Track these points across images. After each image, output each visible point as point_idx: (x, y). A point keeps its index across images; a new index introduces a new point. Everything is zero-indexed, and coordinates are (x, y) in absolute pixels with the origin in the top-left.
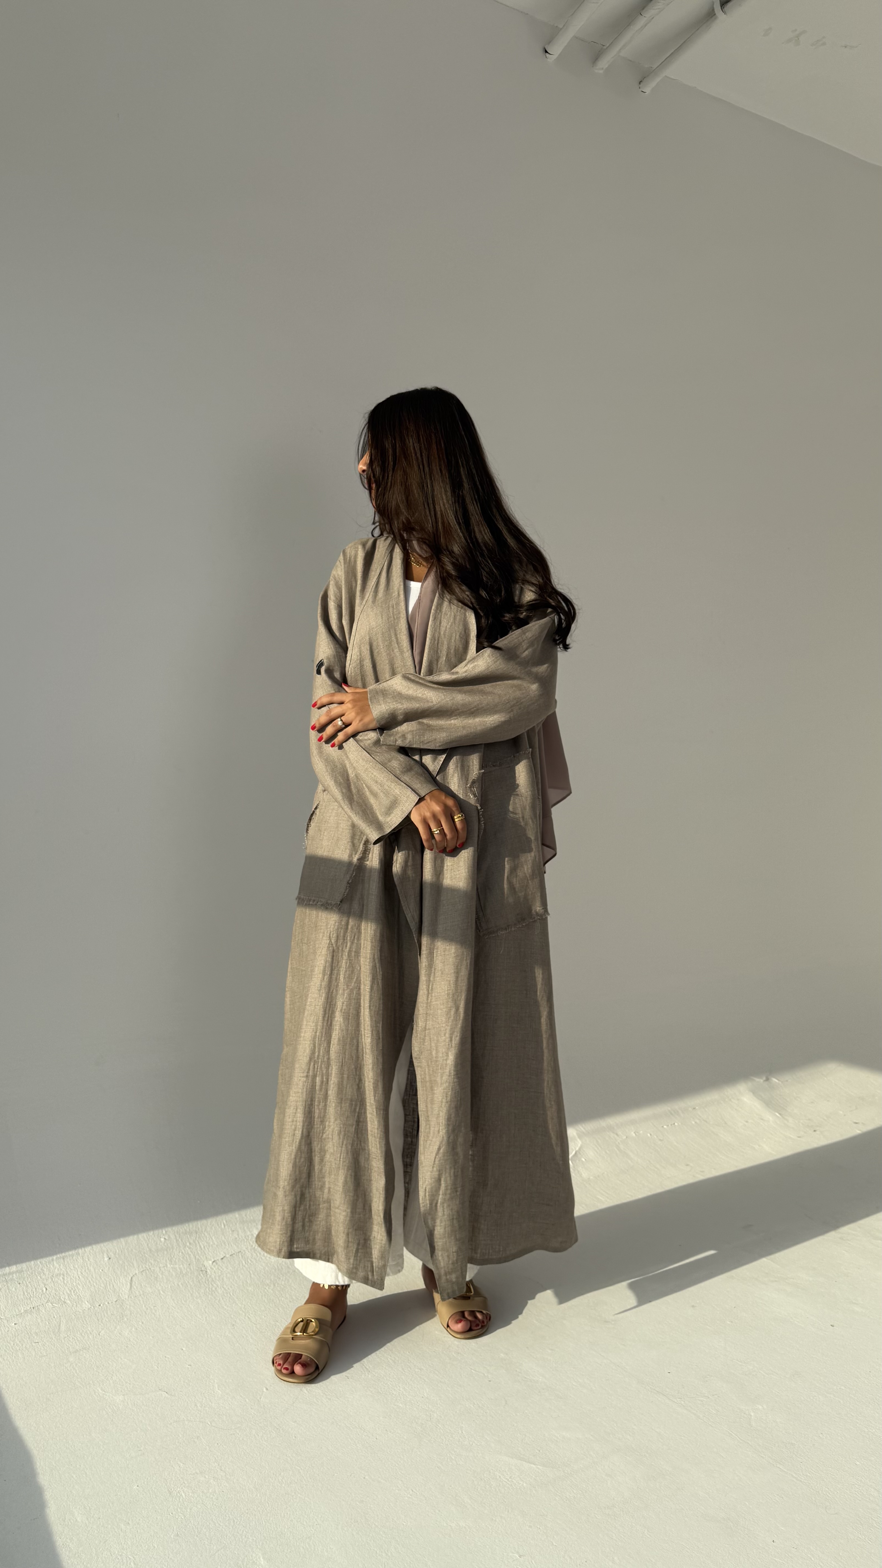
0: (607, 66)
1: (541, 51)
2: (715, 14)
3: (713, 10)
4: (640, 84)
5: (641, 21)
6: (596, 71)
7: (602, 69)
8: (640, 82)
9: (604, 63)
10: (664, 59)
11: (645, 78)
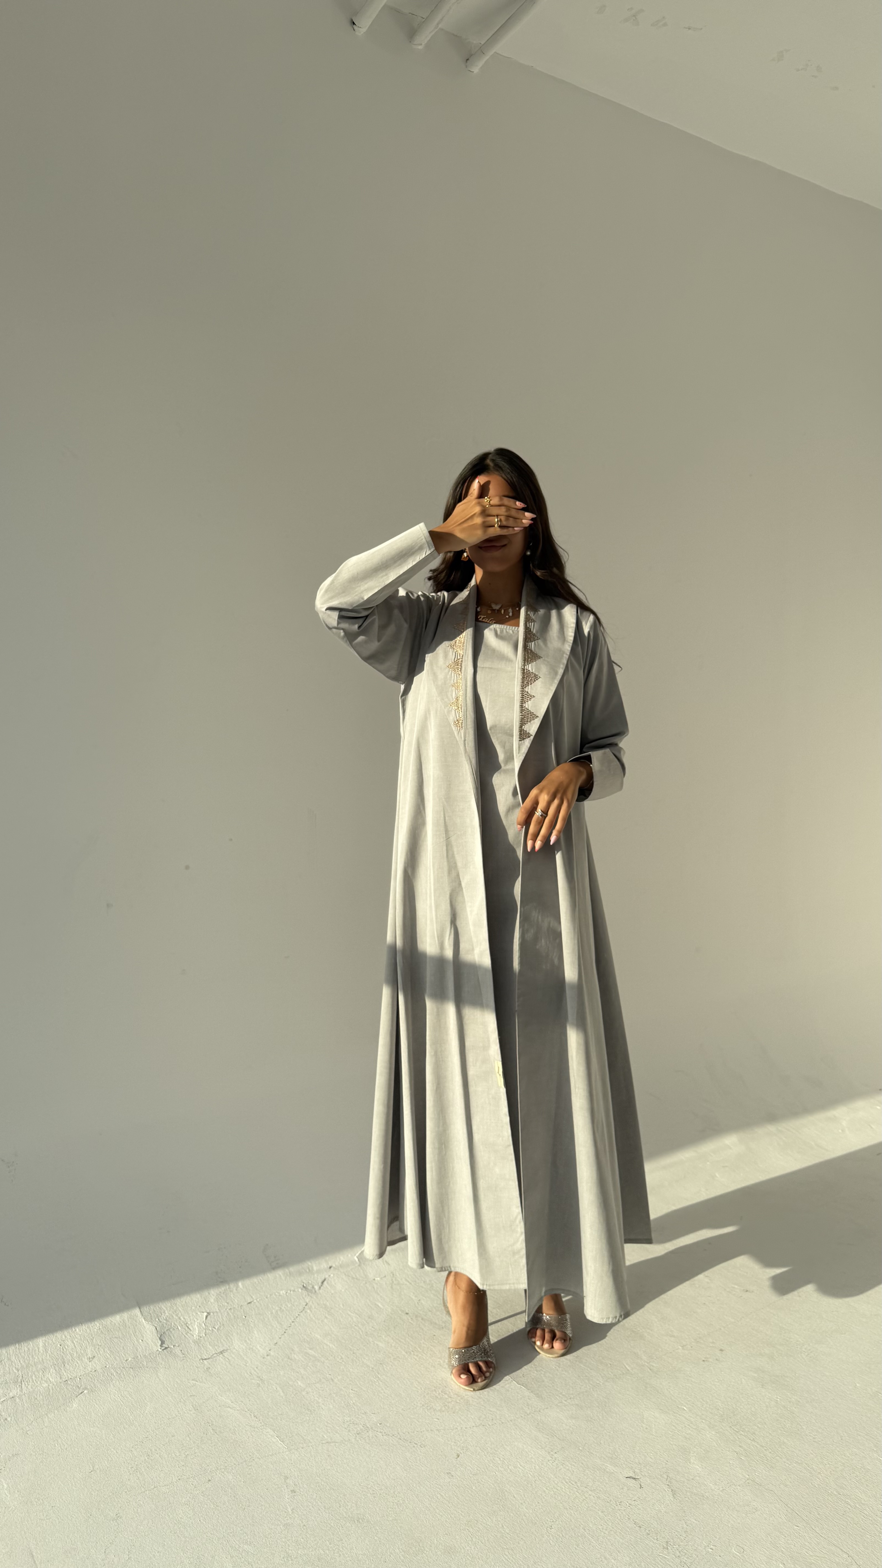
0: (426, 41)
1: (347, 23)
4: (467, 62)
6: (414, 47)
7: (421, 45)
9: (423, 39)
10: (491, 35)
11: (472, 55)
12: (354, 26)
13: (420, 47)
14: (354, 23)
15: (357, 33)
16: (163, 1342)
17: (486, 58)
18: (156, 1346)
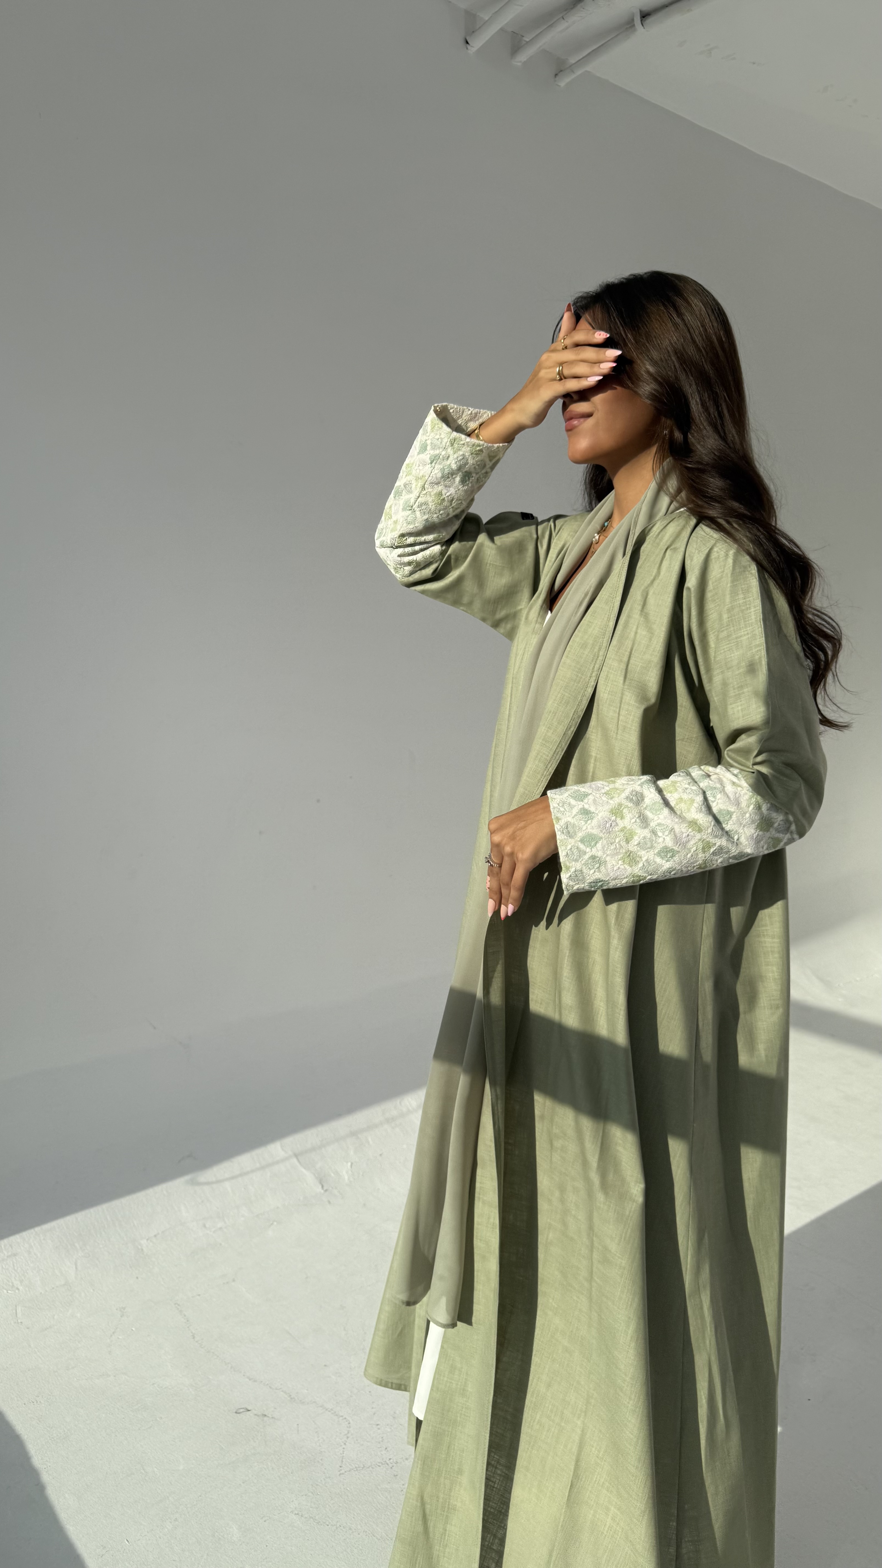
0: (525, 60)
1: (463, 42)
2: (634, 25)
3: (633, 20)
4: (555, 77)
5: (562, 26)
6: (516, 63)
7: (521, 62)
8: (556, 75)
9: (522, 57)
10: (581, 57)
11: (561, 71)
12: (468, 45)
13: (519, 64)
14: (467, 43)
15: (469, 52)
16: (323, 1187)
17: (573, 76)
18: (319, 1190)
